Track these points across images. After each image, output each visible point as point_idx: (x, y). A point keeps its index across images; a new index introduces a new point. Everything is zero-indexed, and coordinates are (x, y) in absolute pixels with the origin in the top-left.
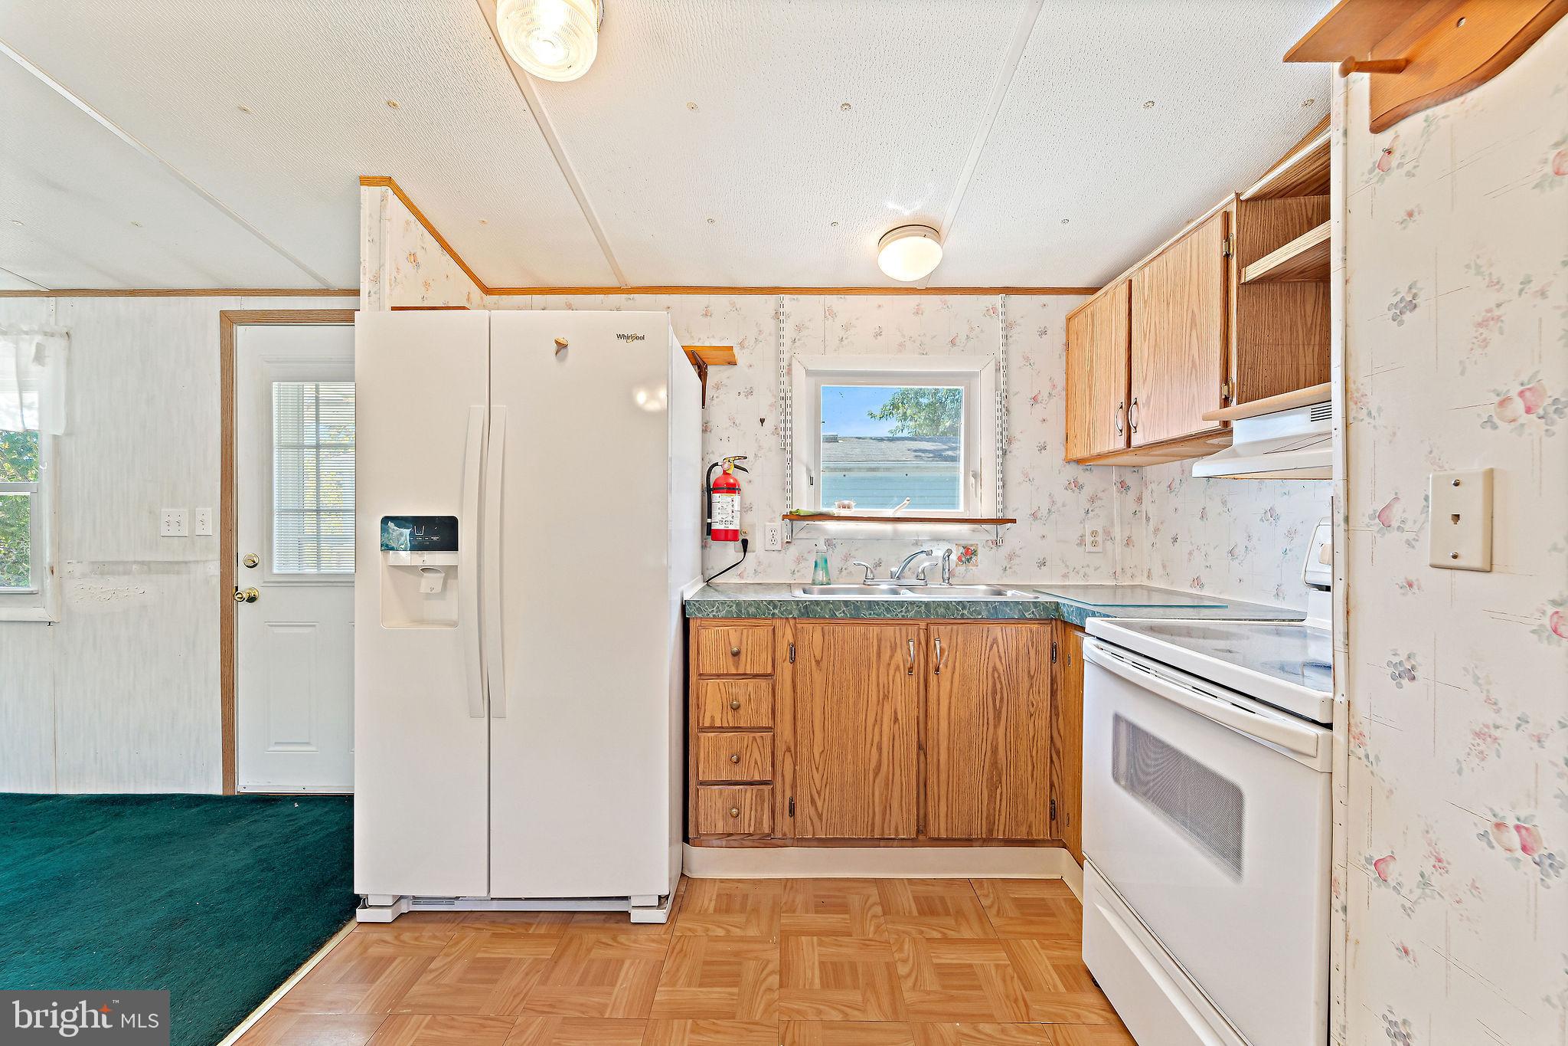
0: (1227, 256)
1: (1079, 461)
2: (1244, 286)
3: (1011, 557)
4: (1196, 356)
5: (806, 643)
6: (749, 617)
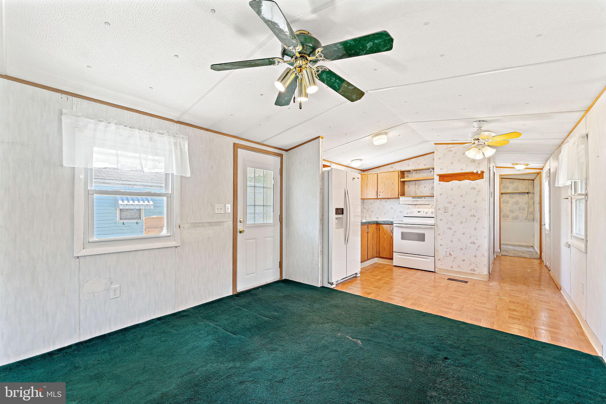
0: (398, 177)
2: (400, 181)
4: (393, 188)
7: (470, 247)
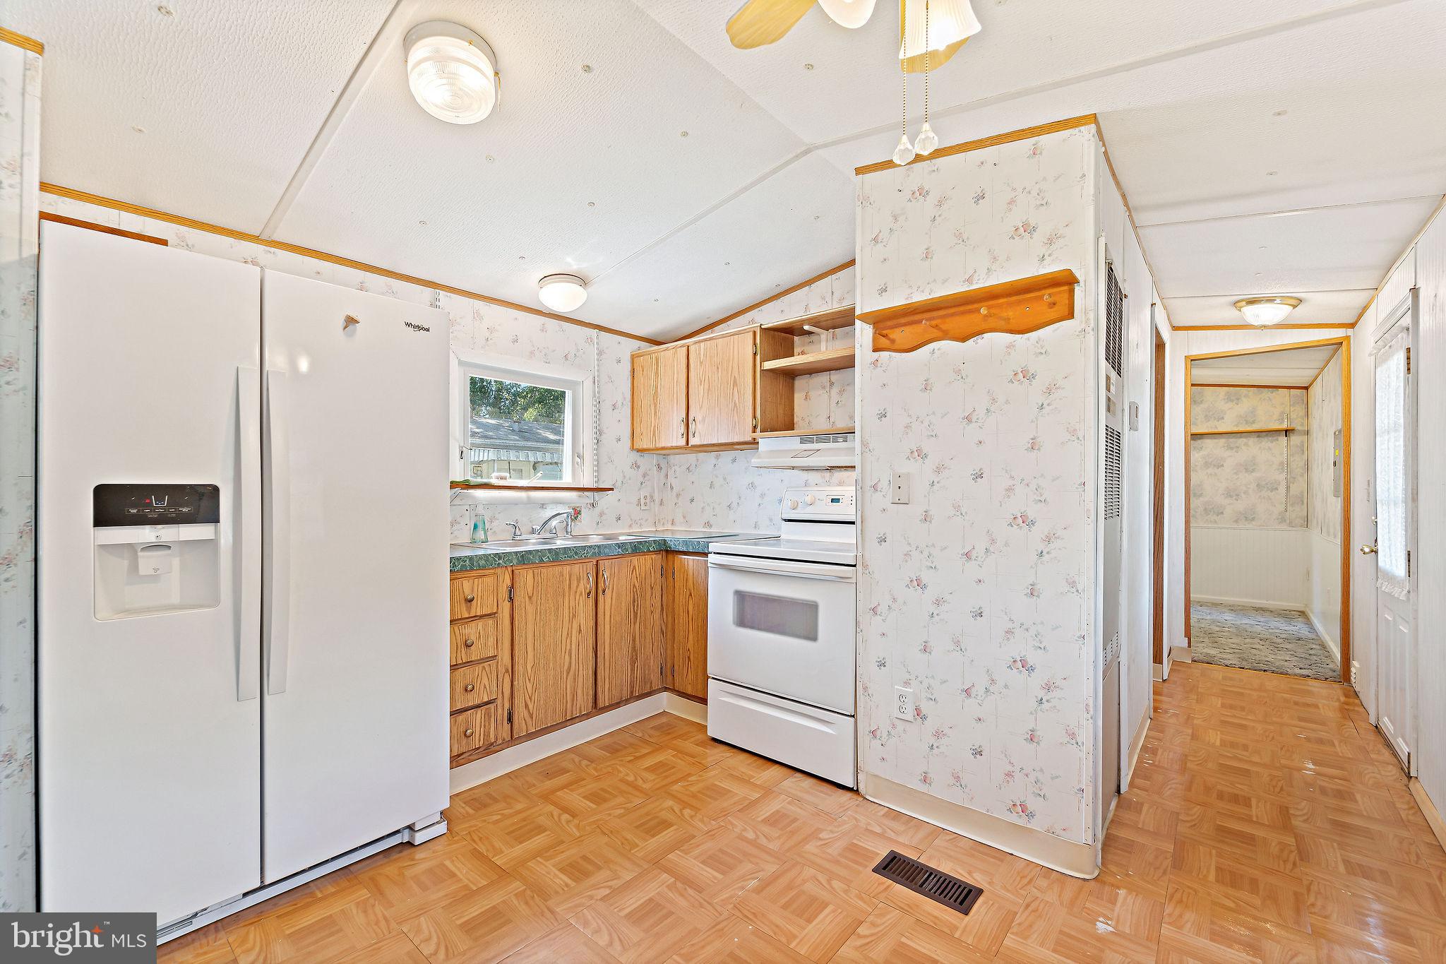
0: (755, 354)
1: (638, 451)
2: (762, 371)
3: (601, 514)
4: (737, 402)
5: (522, 584)
6: (480, 568)
7: (1006, 686)
